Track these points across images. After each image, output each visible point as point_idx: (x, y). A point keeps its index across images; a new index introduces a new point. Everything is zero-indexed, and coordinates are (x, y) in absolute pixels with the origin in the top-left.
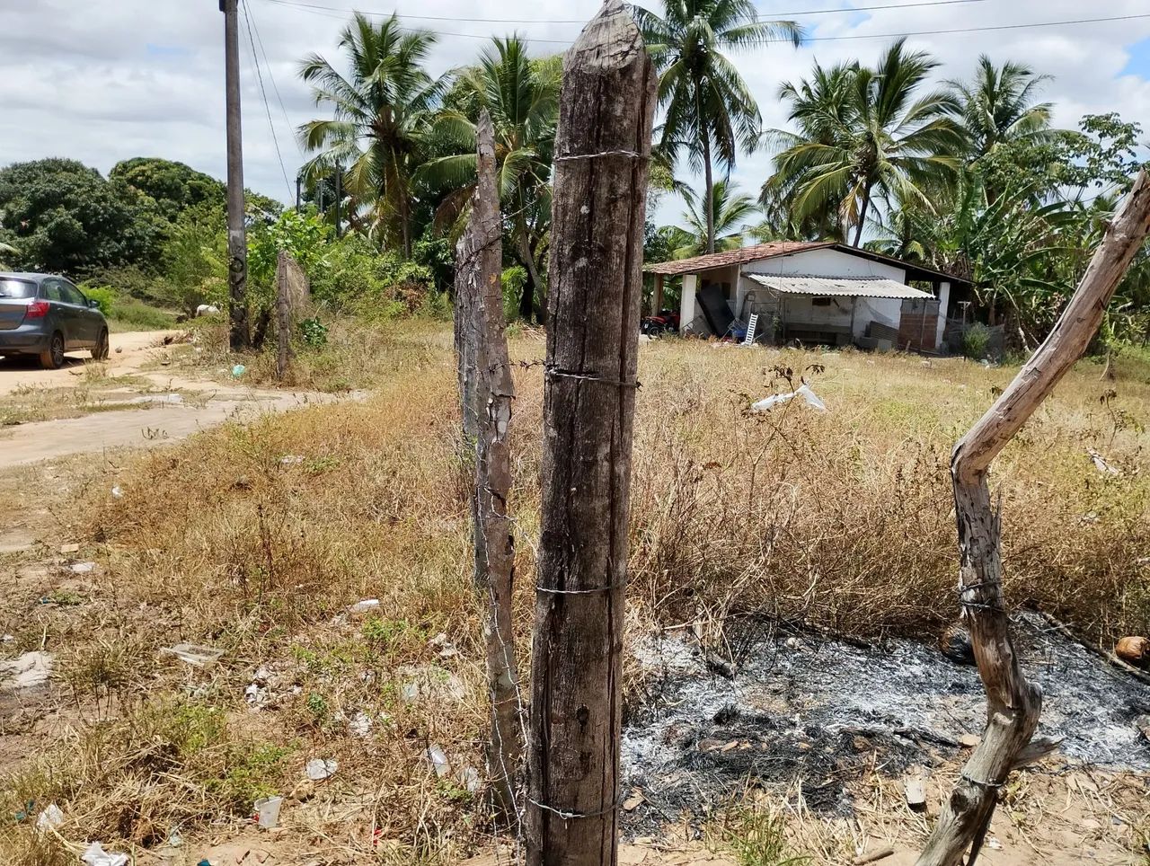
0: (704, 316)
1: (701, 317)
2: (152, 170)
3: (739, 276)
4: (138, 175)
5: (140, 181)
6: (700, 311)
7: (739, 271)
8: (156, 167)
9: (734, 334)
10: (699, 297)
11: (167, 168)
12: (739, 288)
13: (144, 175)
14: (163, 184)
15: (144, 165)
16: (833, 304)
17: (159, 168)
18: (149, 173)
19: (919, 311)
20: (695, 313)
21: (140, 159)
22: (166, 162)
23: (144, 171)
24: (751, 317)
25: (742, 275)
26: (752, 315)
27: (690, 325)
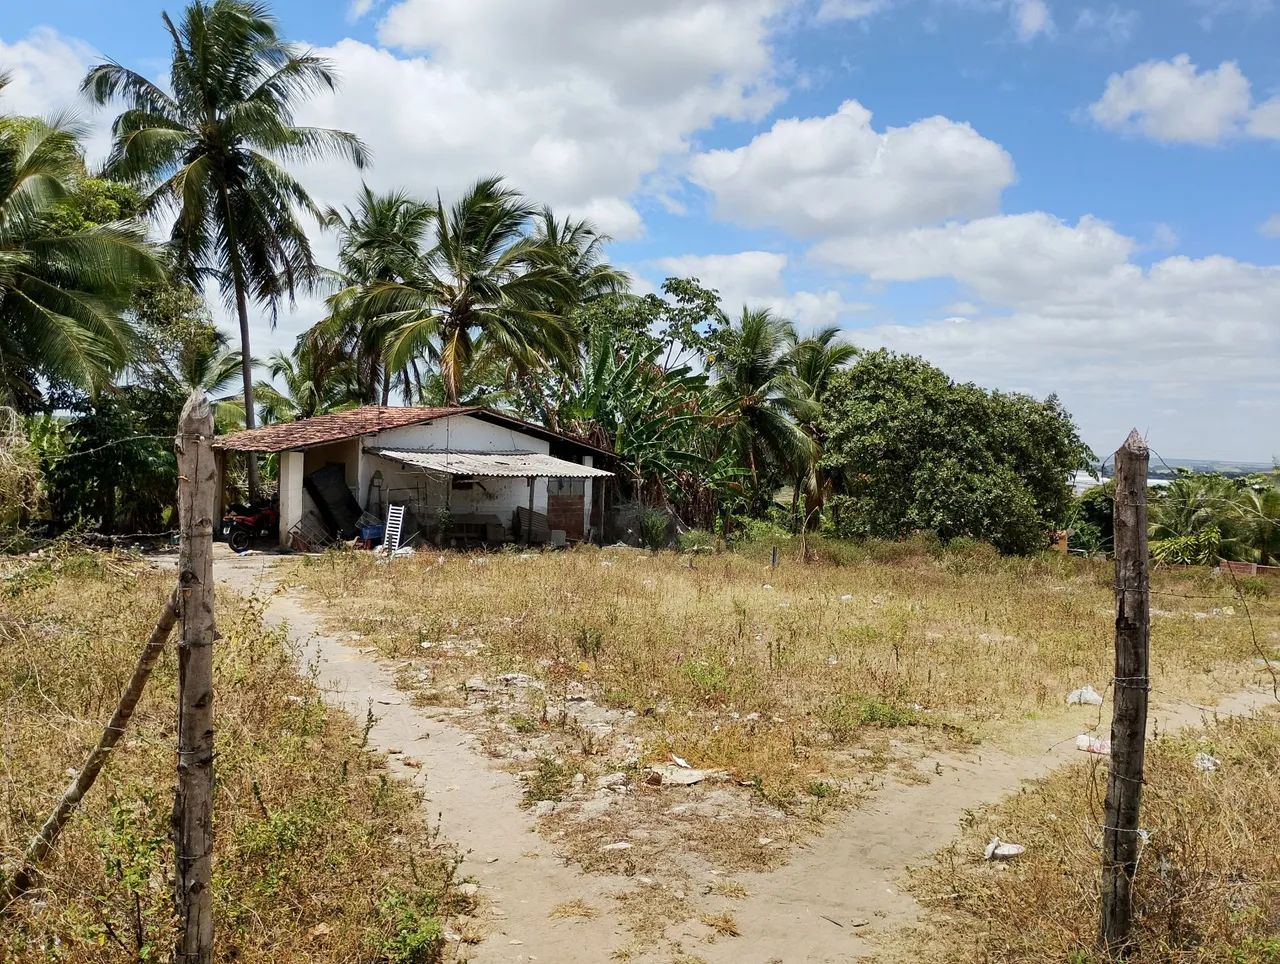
0: (316, 511)
1: (311, 513)
3: (360, 452)
6: (311, 505)
7: (361, 447)
9: (367, 533)
10: (309, 484)
12: (362, 469)
16: (475, 487)
19: (565, 492)
20: (304, 507)
24: (390, 510)
25: (364, 451)
26: (391, 506)
27: (299, 525)
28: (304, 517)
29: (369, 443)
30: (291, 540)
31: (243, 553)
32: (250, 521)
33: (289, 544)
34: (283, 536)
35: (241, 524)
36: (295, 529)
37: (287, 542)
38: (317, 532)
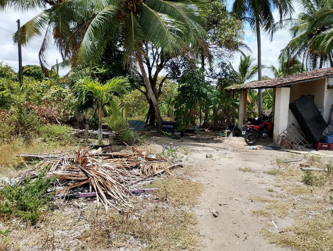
0: (297, 124)
1: (293, 124)
2: (32, 69)
3: (326, 88)
4: (27, 71)
5: (28, 72)
6: (294, 120)
7: (326, 84)
8: (34, 68)
10: (293, 107)
11: (37, 68)
12: (327, 98)
13: (29, 71)
14: (35, 73)
15: (30, 67)
17: (35, 68)
18: (31, 70)
20: (289, 120)
21: (29, 65)
22: (37, 66)
23: (29, 69)
25: (329, 87)
27: (286, 132)
28: (289, 127)
29: (331, 82)
30: (280, 141)
31: (252, 147)
32: (257, 128)
33: (279, 143)
34: (275, 137)
35: (253, 129)
36: (283, 134)
37: (278, 141)
38: (297, 136)
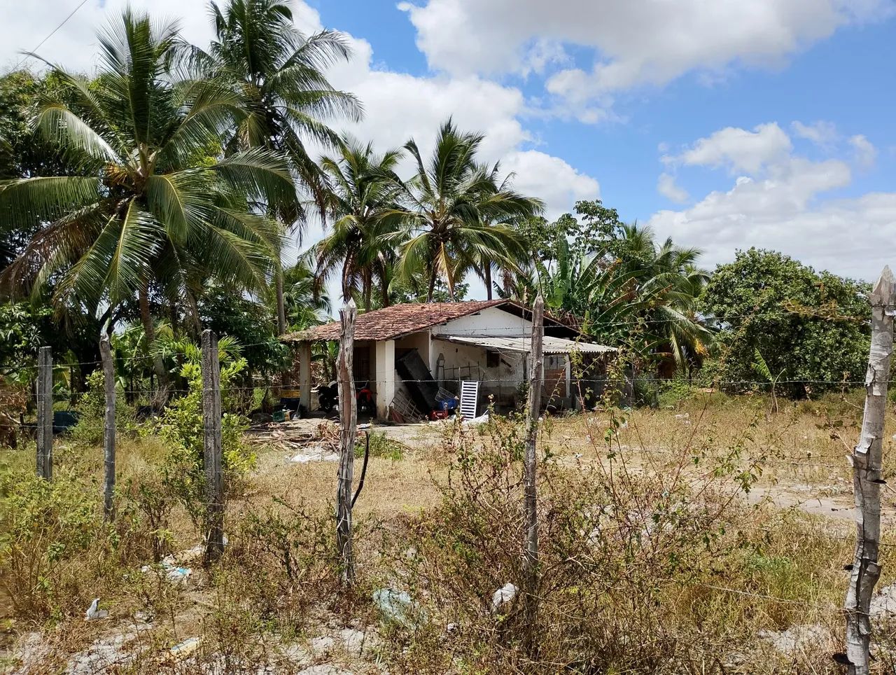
3: (430, 340)
7: (430, 336)
9: (445, 405)
10: (399, 366)
12: (432, 353)
16: (501, 365)
19: (554, 366)
24: (463, 386)
25: (433, 338)
26: (463, 382)
28: (396, 393)
29: (436, 331)
30: (388, 413)
33: (387, 417)
34: (380, 410)
37: (385, 415)
38: (405, 408)
